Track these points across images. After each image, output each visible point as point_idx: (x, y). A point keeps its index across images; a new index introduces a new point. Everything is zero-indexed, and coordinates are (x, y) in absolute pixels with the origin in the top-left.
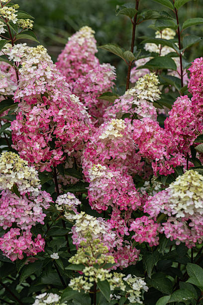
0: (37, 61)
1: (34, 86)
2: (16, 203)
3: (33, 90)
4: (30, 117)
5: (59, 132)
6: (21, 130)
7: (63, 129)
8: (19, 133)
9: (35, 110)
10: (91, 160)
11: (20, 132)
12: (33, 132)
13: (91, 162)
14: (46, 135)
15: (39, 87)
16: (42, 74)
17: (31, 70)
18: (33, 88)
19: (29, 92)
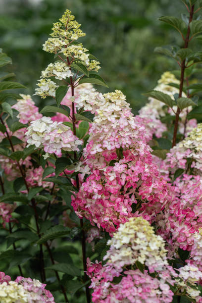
0: (118, 109)
1: (117, 139)
2: (142, 281)
3: (116, 143)
4: (110, 176)
5: (146, 192)
6: (100, 192)
7: (151, 189)
8: (97, 196)
9: (119, 167)
10: (186, 224)
11: (97, 194)
12: (115, 194)
13: (186, 227)
14: (128, 197)
15: (123, 139)
16: (126, 124)
17: (112, 118)
18: (116, 140)
19: (111, 145)
